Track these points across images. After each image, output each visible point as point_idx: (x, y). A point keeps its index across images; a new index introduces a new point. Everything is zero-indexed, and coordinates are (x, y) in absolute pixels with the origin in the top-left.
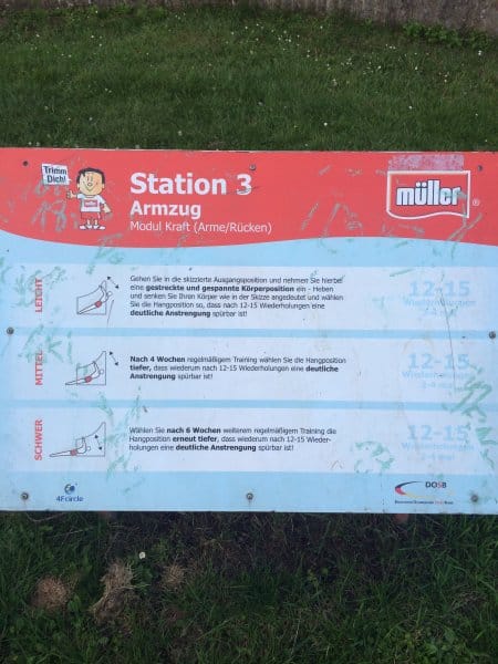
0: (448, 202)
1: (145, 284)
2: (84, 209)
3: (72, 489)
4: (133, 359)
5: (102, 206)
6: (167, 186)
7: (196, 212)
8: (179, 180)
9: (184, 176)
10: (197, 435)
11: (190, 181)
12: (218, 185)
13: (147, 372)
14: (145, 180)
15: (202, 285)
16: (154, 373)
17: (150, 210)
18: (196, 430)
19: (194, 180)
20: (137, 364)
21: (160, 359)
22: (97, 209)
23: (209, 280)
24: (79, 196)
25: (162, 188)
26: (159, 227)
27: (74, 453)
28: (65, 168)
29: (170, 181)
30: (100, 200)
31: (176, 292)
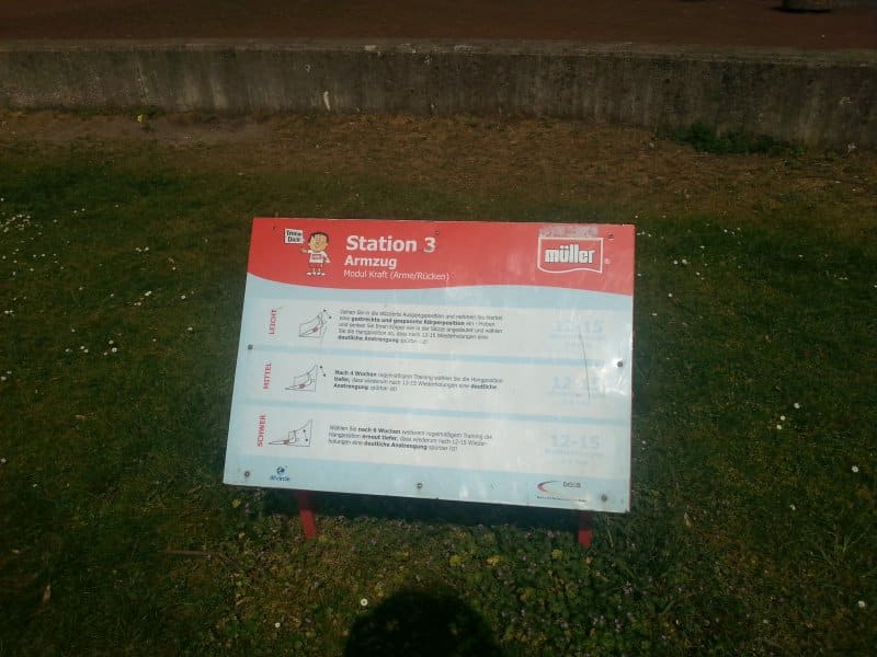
0: (585, 261)
1: (351, 316)
2: (311, 261)
3: (283, 470)
4: (337, 372)
5: (325, 259)
6: (373, 245)
7: (393, 264)
8: (382, 240)
9: (386, 238)
10: (381, 434)
11: (390, 242)
12: (410, 245)
13: (347, 383)
14: (357, 241)
15: (393, 318)
16: (351, 383)
17: (359, 262)
18: (381, 431)
19: (393, 240)
20: (341, 376)
21: (358, 373)
22: (321, 261)
23: (399, 315)
24: (310, 251)
25: (369, 247)
26: (364, 275)
27: (286, 442)
28: (301, 232)
29: (375, 242)
30: (324, 254)
31: (374, 323)
